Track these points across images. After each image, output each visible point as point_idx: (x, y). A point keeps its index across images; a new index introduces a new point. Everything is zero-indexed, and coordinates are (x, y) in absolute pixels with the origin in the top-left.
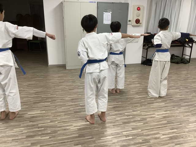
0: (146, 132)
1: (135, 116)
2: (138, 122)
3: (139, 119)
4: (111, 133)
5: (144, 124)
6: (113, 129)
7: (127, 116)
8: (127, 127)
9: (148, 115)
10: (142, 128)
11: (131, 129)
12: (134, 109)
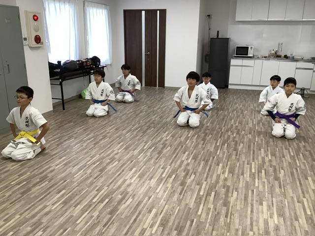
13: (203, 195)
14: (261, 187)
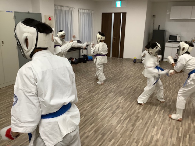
13: (122, 120)
14: (158, 118)
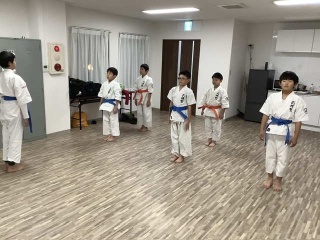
0: (139, 217)
1: (114, 204)
2: (122, 209)
3: (121, 205)
4: (101, 236)
5: (130, 208)
6: (99, 230)
7: (104, 207)
8: (115, 220)
9: (127, 196)
10: (131, 214)
11: (120, 221)
12: (105, 195)
